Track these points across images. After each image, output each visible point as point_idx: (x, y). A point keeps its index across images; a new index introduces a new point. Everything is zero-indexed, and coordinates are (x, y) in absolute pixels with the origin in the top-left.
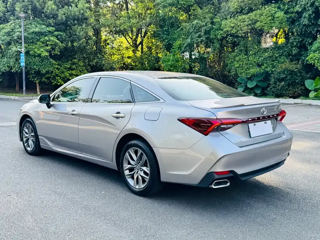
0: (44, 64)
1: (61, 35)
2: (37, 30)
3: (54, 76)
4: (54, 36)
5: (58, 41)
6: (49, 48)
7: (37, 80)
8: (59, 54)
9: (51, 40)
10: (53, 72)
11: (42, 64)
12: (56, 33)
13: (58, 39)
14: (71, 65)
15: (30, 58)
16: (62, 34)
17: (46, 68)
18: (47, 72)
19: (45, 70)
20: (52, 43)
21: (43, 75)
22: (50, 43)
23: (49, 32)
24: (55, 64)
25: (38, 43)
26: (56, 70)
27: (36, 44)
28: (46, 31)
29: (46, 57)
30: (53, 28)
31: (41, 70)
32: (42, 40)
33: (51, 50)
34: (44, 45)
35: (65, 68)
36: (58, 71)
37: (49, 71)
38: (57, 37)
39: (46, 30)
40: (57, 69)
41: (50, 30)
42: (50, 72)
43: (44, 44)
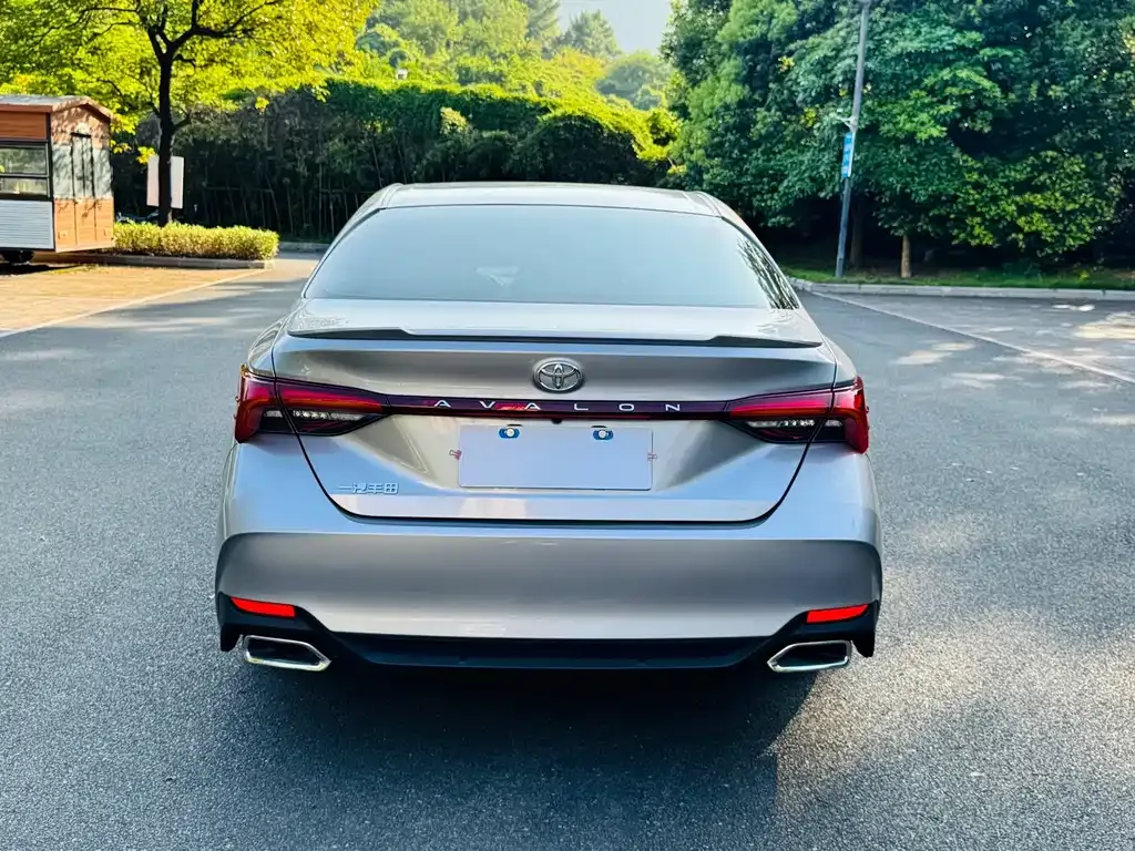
0: (927, 170)
1: (1005, 60)
2: (914, 45)
3: (960, 212)
4: (978, 62)
5: (987, 84)
6: (948, 108)
7: (901, 227)
8: (986, 130)
9: (962, 80)
10: (959, 197)
11: (918, 170)
12: (987, 52)
13: (991, 76)
14: (1031, 172)
15: (881, 150)
16: (1009, 53)
17: (931, 184)
18: (935, 199)
19: (926, 190)
20: (963, 92)
21: (922, 209)
22: (955, 91)
23: (961, 48)
24: (971, 170)
25: (914, 93)
26: (972, 192)
27: (908, 98)
28: (948, 48)
29: (934, 145)
30: (974, 35)
31: (912, 191)
32: (928, 81)
33: (958, 116)
34: (935, 99)
35: (1006, 185)
36: (977, 196)
37: (941, 194)
38: (987, 65)
39: (949, 44)
40: (974, 188)
41: (964, 41)
42: (944, 198)
43: (934, 96)
